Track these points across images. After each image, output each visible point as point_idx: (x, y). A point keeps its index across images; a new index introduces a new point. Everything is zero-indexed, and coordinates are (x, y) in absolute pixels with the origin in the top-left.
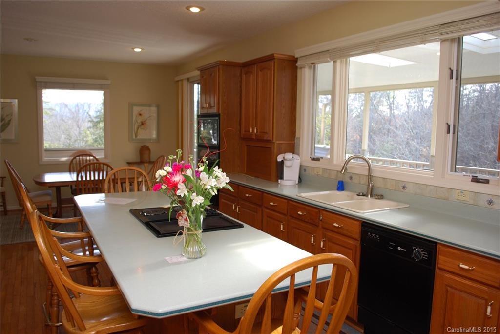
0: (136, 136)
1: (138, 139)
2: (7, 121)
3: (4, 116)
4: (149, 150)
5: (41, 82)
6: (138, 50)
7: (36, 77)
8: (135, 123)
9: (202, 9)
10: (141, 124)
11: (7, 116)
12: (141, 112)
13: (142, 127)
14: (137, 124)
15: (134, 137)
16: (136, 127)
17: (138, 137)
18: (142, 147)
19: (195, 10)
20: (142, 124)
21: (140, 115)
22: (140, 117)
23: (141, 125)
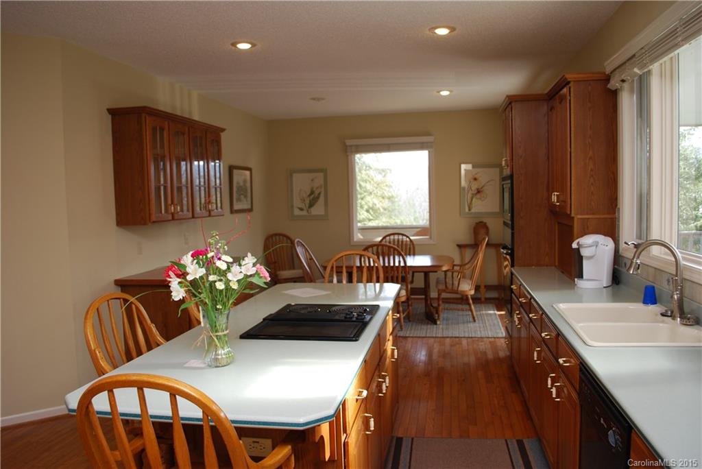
0: (469, 210)
1: (472, 213)
2: (316, 195)
3: (314, 189)
4: (487, 228)
5: (351, 146)
6: (445, 93)
7: (346, 141)
8: (468, 192)
9: (452, 29)
10: (476, 192)
11: (317, 188)
12: (476, 176)
13: (478, 196)
14: (470, 192)
15: (467, 210)
16: (470, 195)
17: (473, 211)
18: (477, 224)
19: (443, 32)
20: (479, 192)
21: (475, 179)
22: (475, 182)
23: (476, 194)
